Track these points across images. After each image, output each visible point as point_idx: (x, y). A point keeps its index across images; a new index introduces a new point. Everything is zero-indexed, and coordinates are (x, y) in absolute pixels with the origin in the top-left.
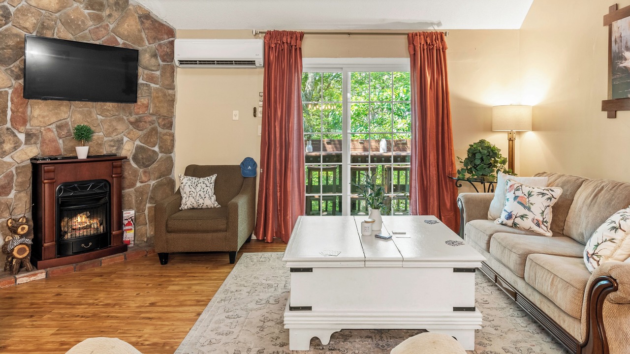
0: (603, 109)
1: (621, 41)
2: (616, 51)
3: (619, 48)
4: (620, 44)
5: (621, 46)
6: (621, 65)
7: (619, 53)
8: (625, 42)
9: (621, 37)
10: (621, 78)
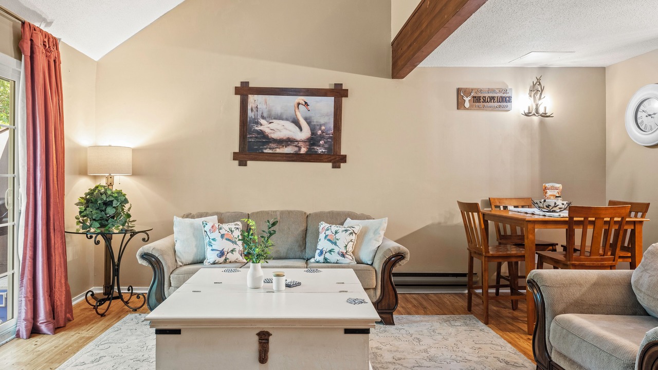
0: (234, 159)
1: (257, 111)
2: (252, 117)
3: (255, 116)
4: (256, 112)
5: (257, 114)
6: (256, 128)
7: (255, 119)
8: (261, 113)
9: (257, 107)
10: (256, 137)
